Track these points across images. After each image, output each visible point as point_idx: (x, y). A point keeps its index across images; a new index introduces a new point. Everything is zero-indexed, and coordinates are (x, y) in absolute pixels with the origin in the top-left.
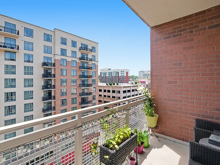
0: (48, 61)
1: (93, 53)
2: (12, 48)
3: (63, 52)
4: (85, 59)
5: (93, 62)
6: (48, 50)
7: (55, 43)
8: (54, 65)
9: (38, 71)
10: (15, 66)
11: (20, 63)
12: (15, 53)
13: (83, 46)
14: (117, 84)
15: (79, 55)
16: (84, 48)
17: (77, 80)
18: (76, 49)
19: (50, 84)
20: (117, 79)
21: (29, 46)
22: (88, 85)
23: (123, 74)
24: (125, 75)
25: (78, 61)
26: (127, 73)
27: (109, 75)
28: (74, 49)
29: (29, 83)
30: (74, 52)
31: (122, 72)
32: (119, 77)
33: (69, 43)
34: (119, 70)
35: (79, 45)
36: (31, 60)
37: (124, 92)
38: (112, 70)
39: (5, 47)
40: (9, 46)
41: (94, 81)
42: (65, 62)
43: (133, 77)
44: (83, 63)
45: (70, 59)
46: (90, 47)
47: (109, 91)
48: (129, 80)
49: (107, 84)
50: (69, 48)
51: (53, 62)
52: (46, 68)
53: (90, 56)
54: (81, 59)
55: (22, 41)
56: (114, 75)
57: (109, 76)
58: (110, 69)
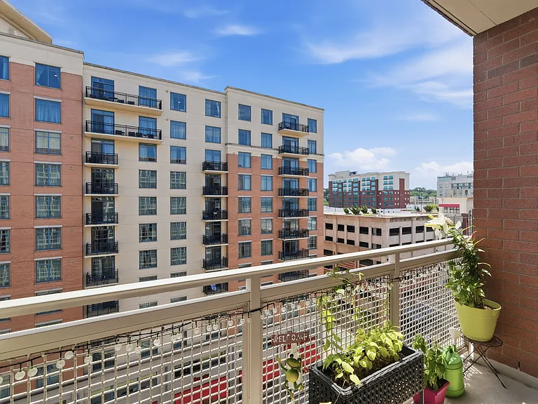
0: (213, 158)
1: (311, 136)
2: (151, 136)
3: (244, 137)
4: (293, 150)
5: (311, 157)
6: (213, 134)
7: (226, 118)
8: (225, 167)
9: (196, 180)
10: (156, 171)
11: (163, 166)
12: (156, 145)
13: (288, 120)
14: (374, 212)
15: (278, 141)
16: (290, 123)
17: (274, 199)
18: (272, 129)
19: (217, 209)
20: (374, 199)
21: (178, 129)
22: (301, 213)
23: (390, 184)
24: (396, 187)
25: (275, 155)
26: (402, 181)
27: (353, 187)
28: (267, 129)
29: (179, 205)
30: (267, 137)
31: (388, 181)
32: (378, 192)
33: (256, 115)
34: (377, 174)
35: (277, 119)
36: (182, 159)
37: (394, 232)
38: (359, 175)
39: (139, 135)
40: (145, 133)
41: (312, 203)
42: (247, 160)
43: (420, 191)
44: (286, 159)
45: (256, 153)
46: (303, 121)
47: (351, 229)
48: (408, 202)
49: (347, 212)
50: (256, 127)
51: (223, 160)
52: (211, 175)
53: (303, 143)
54: (281, 150)
55: (167, 120)
56: (366, 188)
57: (352, 191)
58: (354, 173)
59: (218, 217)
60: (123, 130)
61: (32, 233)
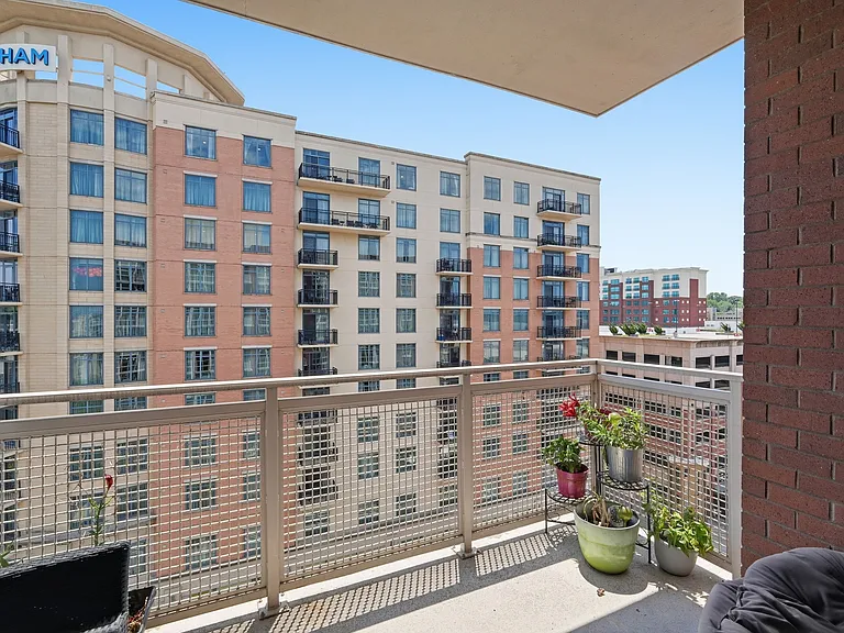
0: (449, 254)
1: (584, 220)
2: (374, 226)
3: (492, 226)
4: (556, 240)
5: (584, 250)
6: (449, 219)
7: (468, 197)
8: (468, 266)
9: (429, 287)
10: (378, 273)
11: (388, 268)
12: (378, 238)
13: (550, 197)
14: (659, 332)
15: (537, 229)
16: (554, 203)
17: (531, 312)
18: (529, 211)
20: (646, 312)
21: (408, 213)
22: (566, 332)
23: (674, 287)
24: (685, 292)
25: (533, 248)
26: (694, 284)
28: (522, 211)
29: (407, 320)
30: (522, 221)
31: (671, 283)
32: (653, 300)
33: (507, 190)
34: (652, 271)
35: (536, 196)
36: (411, 255)
39: (359, 224)
40: (366, 221)
41: (584, 318)
42: (495, 255)
43: (718, 300)
44: (549, 255)
45: (508, 246)
46: (570, 198)
48: (705, 316)
49: (614, 331)
50: (507, 210)
51: (463, 257)
52: (446, 277)
53: (571, 231)
54: (542, 242)
55: (393, 202)
56: (633, 293)
57: (610, 300)
58: (612, 270)
59: (457, 337)
60: (340, 218)
61: (240, 354)
